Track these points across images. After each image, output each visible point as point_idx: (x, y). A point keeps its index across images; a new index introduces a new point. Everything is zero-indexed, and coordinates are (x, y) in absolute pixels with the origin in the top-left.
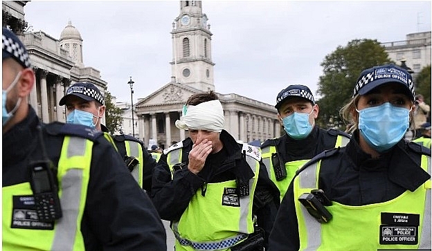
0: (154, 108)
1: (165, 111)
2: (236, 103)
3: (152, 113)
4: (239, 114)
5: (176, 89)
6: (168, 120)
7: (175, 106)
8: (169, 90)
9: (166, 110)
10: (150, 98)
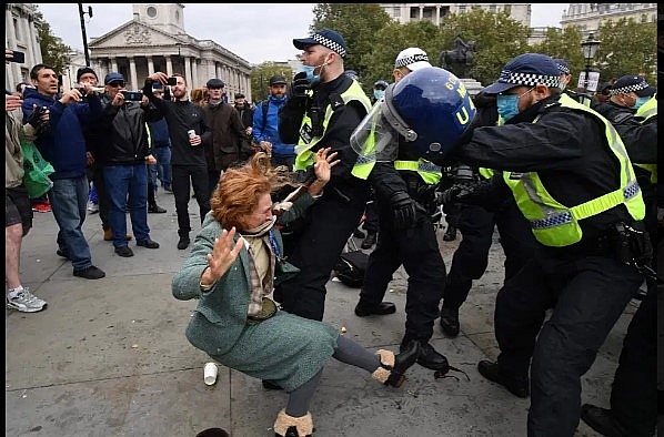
0: (114, 51)
1: (128, 56)
2: (214, 51)
3: (112, 56)
4: (217, 64)
5: (142, 29)
6: (133, 66)
7: (141, 50)
8: (132, 30)
9: (130, 54)
10: (107, 37)
